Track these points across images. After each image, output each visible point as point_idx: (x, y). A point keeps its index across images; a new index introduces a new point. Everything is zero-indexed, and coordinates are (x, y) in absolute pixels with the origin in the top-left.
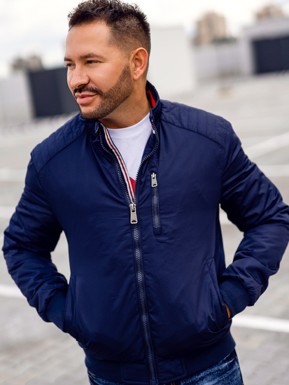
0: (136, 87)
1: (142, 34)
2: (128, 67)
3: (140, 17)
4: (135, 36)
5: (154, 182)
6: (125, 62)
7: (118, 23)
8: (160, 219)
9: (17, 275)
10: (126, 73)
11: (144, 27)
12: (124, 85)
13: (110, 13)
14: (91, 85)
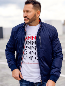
0: (37, 18)
1: (39, 7)
2: (36, 14)
3: (40, 4)
4: (38, 8)
5: (40, 38)
6: (35, 13)
7: (35, 5)
8: (42, 45)
9: (7, 56)
10: (35, 15)
11: (40, 6)
12: (34, 18)
13: (33, 2)
14: (28, 17)
